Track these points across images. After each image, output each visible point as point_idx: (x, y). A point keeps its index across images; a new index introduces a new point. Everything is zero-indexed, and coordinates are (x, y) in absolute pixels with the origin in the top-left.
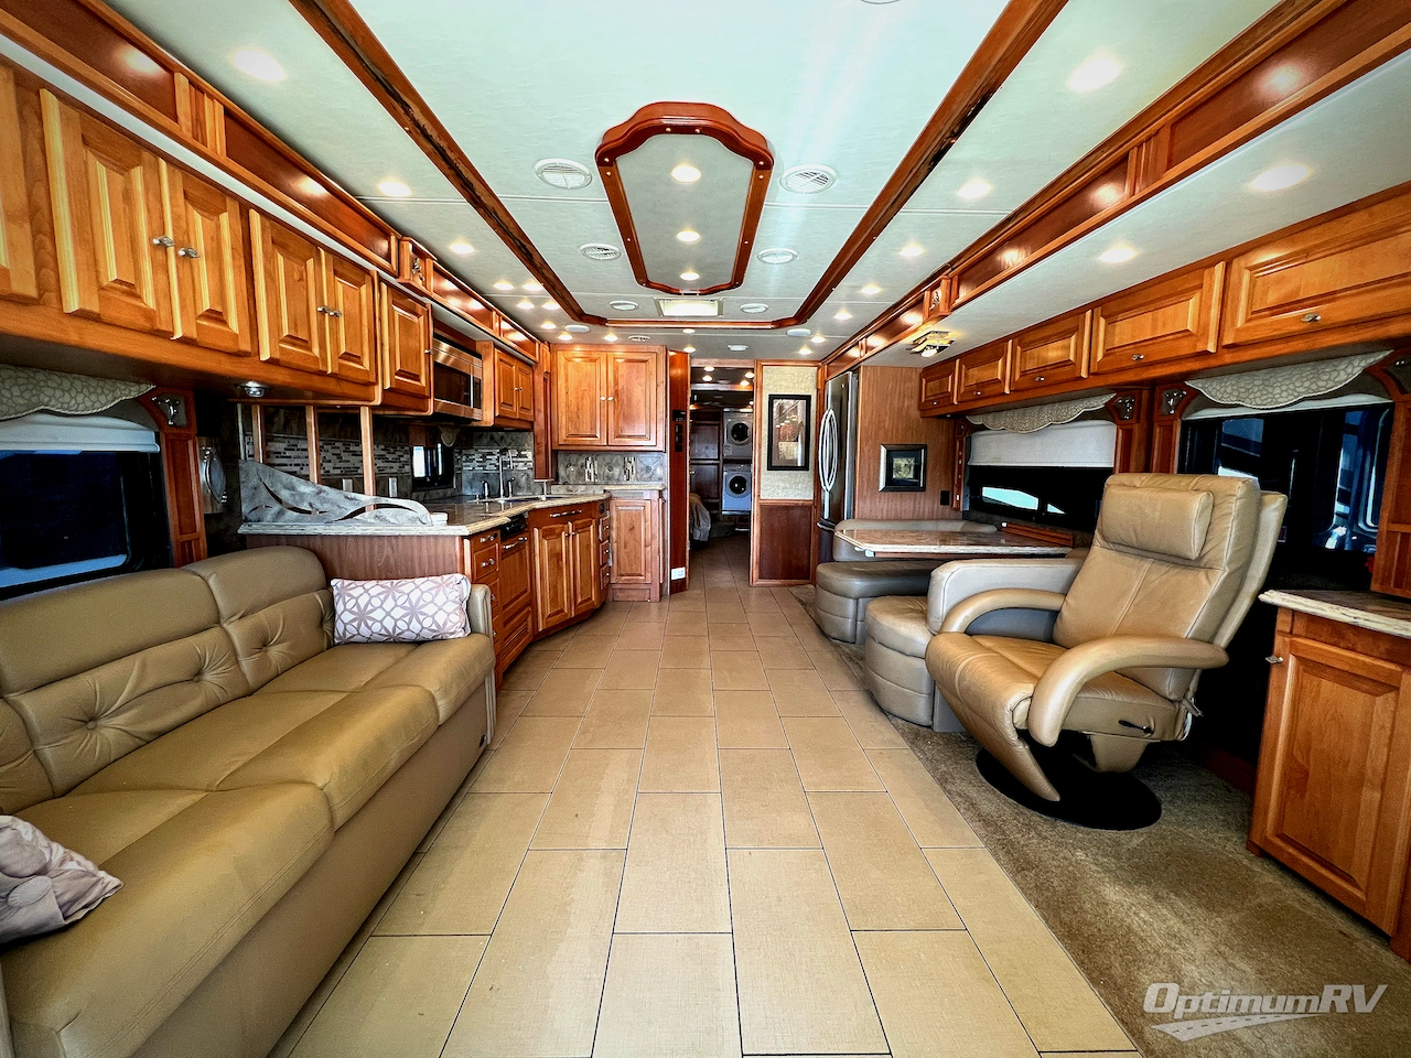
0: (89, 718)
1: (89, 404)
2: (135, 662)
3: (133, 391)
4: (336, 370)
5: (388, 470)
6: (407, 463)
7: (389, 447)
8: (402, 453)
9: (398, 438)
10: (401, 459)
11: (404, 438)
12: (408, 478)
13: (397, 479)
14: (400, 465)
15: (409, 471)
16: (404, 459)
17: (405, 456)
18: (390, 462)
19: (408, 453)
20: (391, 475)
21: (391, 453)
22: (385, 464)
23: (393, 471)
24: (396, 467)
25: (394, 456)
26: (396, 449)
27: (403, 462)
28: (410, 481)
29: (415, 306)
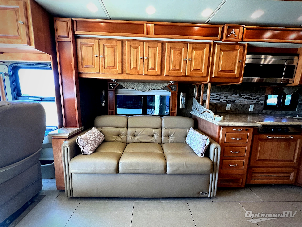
0: (134, 135)
1: (158, 88)
2: (142, 129)
3: (166, 85)
4: (189, 75)
5: (250, 102)
6: (262, 100)
7: (253, 95)
8: (260, 97)
9: (259, 92)
10: (259, 99)
11: (263, 92)
12: (262, 105)
13: (255, 105)
14: (258, 101)
15: (263, 103)
16: (261, 99)
17: (262, 98)
18: (252, 99)
19: (264, 97)
20: (252, 104)
21: (253, 97)
22: (249, 100)
23: (253, 102)
24: (255, 101)
25: (255, 98)
26: (256, 95)
27: (260, 100)
28: (262, 106)
29: (235, 47)
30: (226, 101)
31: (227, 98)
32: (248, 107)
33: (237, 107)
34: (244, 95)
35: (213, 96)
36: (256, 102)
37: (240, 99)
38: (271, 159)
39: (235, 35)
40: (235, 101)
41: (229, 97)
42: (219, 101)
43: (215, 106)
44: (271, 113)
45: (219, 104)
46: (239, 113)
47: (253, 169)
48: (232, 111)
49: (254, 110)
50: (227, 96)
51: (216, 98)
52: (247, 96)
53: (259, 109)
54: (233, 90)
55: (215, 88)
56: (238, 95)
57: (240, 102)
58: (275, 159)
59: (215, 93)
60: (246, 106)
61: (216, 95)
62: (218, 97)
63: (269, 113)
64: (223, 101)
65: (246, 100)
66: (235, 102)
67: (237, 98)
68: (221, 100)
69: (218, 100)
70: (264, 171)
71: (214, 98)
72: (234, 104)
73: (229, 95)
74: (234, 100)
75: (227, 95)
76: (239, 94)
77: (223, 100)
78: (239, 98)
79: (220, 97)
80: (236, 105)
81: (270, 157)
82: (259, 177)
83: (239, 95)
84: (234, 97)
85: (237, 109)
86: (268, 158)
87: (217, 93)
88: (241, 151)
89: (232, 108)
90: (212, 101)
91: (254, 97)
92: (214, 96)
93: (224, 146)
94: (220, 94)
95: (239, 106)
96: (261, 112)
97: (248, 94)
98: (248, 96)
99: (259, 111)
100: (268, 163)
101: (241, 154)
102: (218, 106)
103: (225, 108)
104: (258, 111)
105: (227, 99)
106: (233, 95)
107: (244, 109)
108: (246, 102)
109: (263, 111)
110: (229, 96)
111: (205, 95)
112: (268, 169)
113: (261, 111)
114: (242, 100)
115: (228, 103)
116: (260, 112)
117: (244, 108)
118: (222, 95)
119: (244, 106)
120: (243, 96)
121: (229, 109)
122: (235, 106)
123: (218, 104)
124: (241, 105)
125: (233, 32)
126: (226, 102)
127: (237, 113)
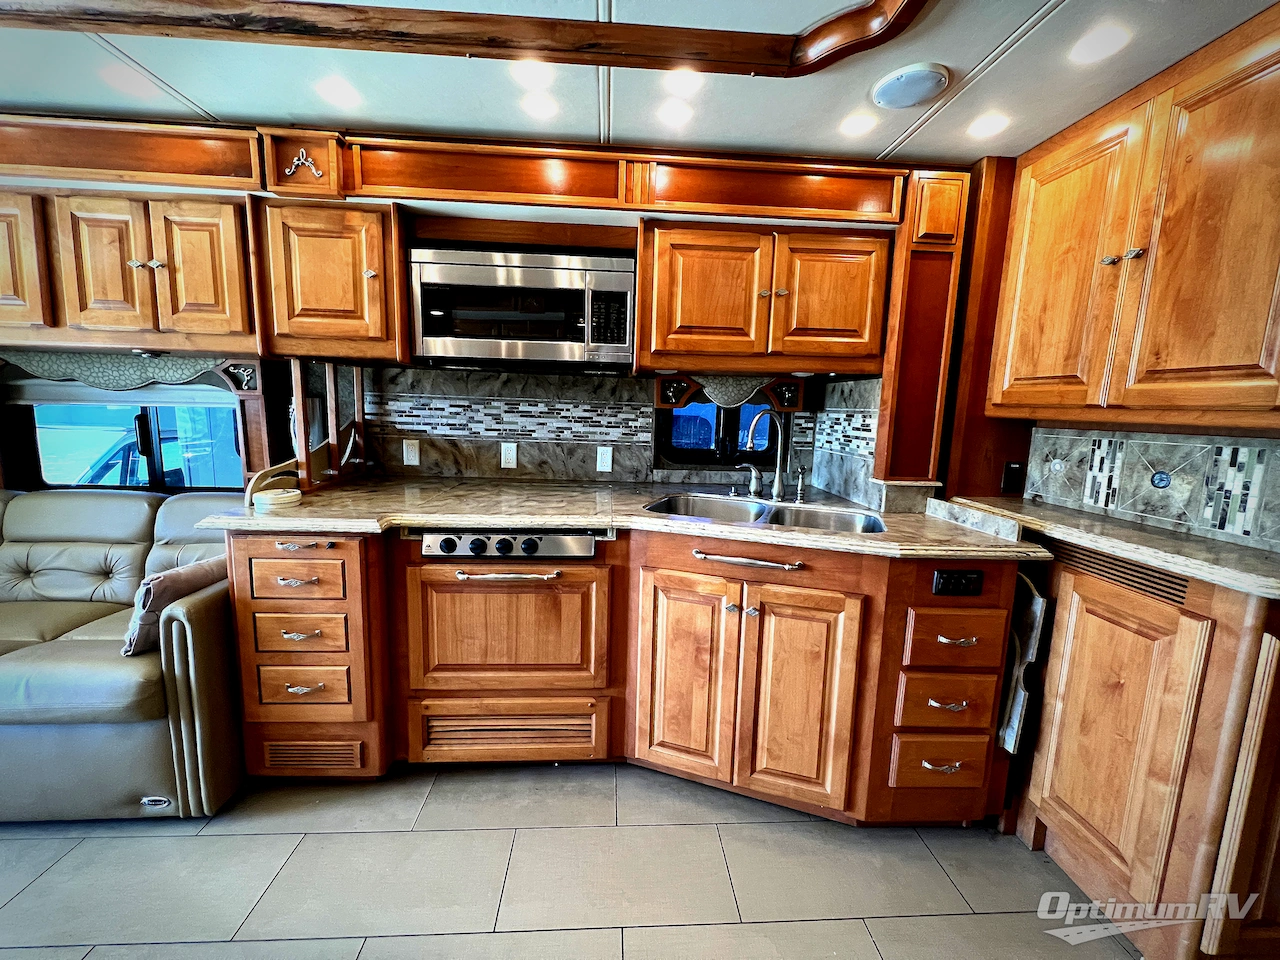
1: (178, 376)
5: (597, 437)
6: (643, 429)
7: (603, 406)
8: (633, 416)
9: (626, 396)
10: (630, 423)
11: (642, 396)
12: (645, 449)
13: (616, 449)
14: (627, 431)
15: (650, 439)
16: (638, 424)
17: (641, 422)
18: (602, 426)
19: (649, 417)
20: (604, 443)
21: (606, 415)
22: (592, 429)
23: (608, 438)
24: (615, 434)
25: (613, 419)
26: (618, 409)
27: (636, 427)
28: (649, 454)
29: (343, 218)
30: (495, 433)
31: (497, 418)
32: (591, 457)
33: (545, 457)
34: (568, 410)
35: (438, 413)
36: (620, 435)
37: (554, 423)
38: (490, 661)
39: (314, 170)
40: (534, 431)
41: (506, 417)
42: (466, 433)
43: (452, 453)
44: (687, 481)
45: (470, 445)
46: (553, 481)
47: (424, 703)
48: (526, 474)
49: (616, 468)
50: (494, 412)
51: (451, 421)
52: (579, 413)
53: (635, 464)
54: (519, 387)
55: (445, 379)
56: (542, 407)
57: (553, 436)
58: (505, 661)
59: (445, 398)
60: (580, 453)
61: (451, 406)
62: (458, 414)
63: (680, 481)
64: (483, 433)
65: (578, 427)
66: (534, 435)
67: (542, 420)
68: (475, 427)
69: (463, 427)
70: (474, 712)
71: (444, 421)
72: (531, 445)
73: (506, 408)
74: (528, 429)
75: (499, 408)
76: (547, 406)
77: (483, 426)
78: (550, 420)
79: (470, 414)
80: (540, 446)
81: (486, 654)
82: (459, 735)
83: (546, 410)
84: (526, 415)
85: (545, 462)
86: (477, 660)
87: (455, 399)
88: (326, 631)
89: (524, 460)
90: (435, 432)
91: (611, 416)
92: (443, 409)
93: (254, 614)
94: (466, 403)
95: (554, 451)
96: (647, 475)
97: (584, 403)
98: (585, 411)
99: (637, 472)
100: (484, 679)
101: (331, 643)
102: (466, 452)
103: (494, 461)
104: (631, 473)
105: (497, 423)
106: (521, 409)
107: (573, 463)
108: (577, 435)
109: (652, 472)
110: (506, 412)
111: (404, 407)
112: (487, 701)
113: (644, 472)
114: (561, 430)
115: (506, 439)
116: (642, 478)
117: (574, 459)
118: (473, 407)
119: (571, 452)
120: (563, 414)
121: (513, 465)
122: (535, 452)
123: (465, 445)
124: (558, 450)
125: (302, 160)
126: (497, 437)
127: (546, 481)
